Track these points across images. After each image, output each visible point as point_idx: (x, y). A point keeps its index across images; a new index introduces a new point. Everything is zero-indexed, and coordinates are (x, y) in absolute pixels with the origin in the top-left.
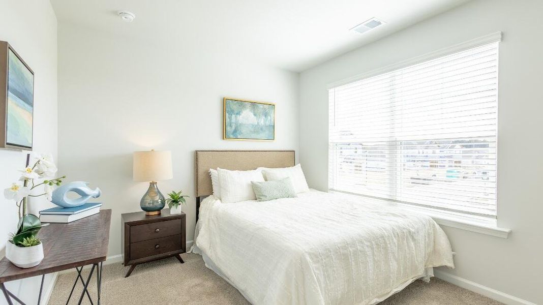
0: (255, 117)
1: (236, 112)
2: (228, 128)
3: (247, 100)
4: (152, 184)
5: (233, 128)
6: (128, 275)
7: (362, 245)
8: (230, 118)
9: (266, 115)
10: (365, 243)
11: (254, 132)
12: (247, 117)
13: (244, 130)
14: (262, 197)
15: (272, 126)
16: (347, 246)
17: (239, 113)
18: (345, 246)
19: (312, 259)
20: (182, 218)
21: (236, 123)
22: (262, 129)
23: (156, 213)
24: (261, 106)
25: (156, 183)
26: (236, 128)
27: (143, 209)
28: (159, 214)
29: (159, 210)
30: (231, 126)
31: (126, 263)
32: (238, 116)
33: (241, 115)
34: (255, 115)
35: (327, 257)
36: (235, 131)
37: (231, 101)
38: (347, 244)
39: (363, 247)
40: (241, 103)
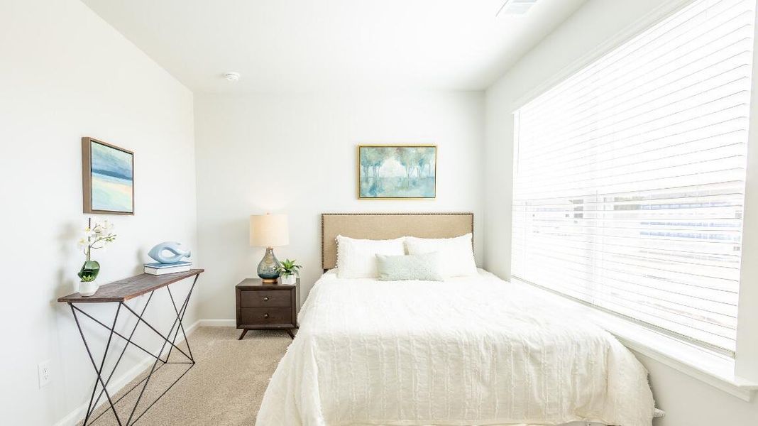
0: (404, 167)
1: (374, 162)
2: (364, 185)
3: (390, 144)
4: (269, 250)
5: (371, 184)
6: (241, 338)
7: (408, 345)
8: (366, 172)
9: (421, 163)
10: (415, 344)
11: (402, 188)
12: (391, 168)
13: (386, 186)
14: (382, 276)
15: (432, 178)
16: (379, 341)
17: (378, 164)
18: (377, 341)
19: (320, 344)
20: (291, 289)
21: (375, 178)
22: (414, 183)
23: (271, 281)
24: (413, 151)
25: (272, 250)
26: (374, 184)
27: (260, 276)
28: (276, 283)
29: (275, 277)
30: (367, 181)
31: (239, 325)
32: (377, 167)
33: (381, 166)
34: (403, 164)
35: (342, 347)
36: (373, 188)
37: (367, 149)
38: (380, 339)
39: (409, 349)
40: (381, 150)
